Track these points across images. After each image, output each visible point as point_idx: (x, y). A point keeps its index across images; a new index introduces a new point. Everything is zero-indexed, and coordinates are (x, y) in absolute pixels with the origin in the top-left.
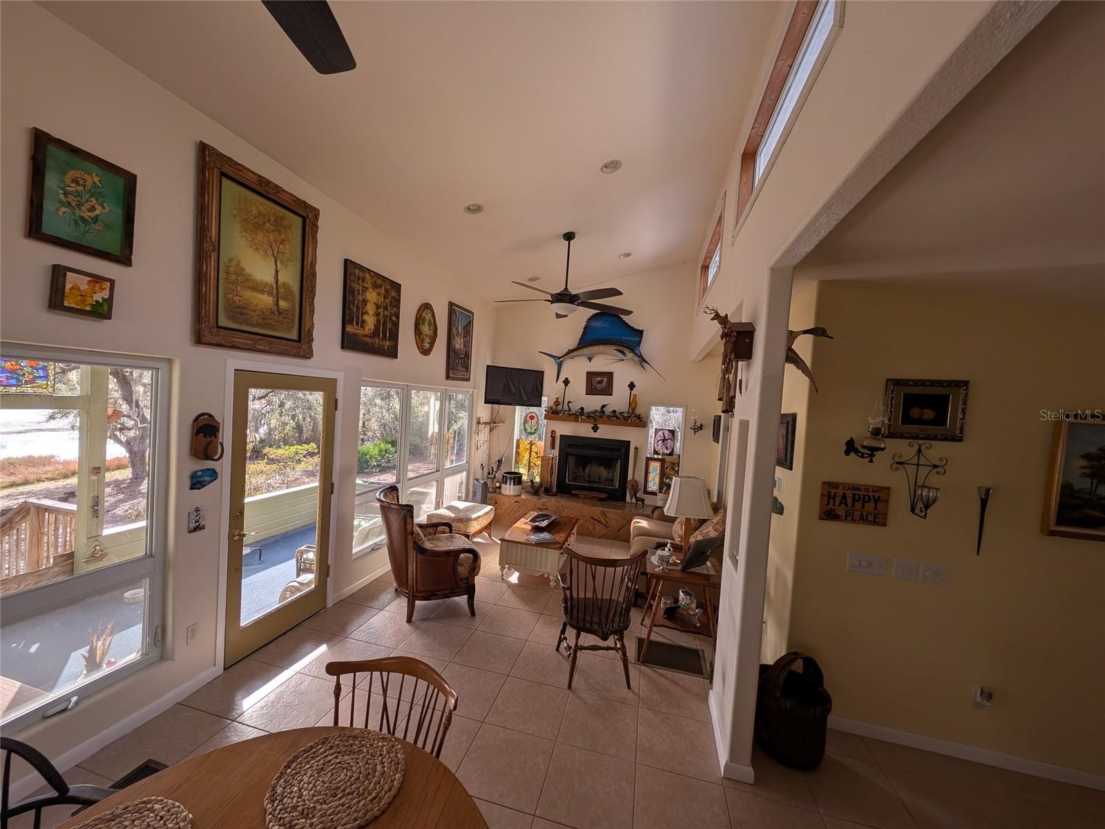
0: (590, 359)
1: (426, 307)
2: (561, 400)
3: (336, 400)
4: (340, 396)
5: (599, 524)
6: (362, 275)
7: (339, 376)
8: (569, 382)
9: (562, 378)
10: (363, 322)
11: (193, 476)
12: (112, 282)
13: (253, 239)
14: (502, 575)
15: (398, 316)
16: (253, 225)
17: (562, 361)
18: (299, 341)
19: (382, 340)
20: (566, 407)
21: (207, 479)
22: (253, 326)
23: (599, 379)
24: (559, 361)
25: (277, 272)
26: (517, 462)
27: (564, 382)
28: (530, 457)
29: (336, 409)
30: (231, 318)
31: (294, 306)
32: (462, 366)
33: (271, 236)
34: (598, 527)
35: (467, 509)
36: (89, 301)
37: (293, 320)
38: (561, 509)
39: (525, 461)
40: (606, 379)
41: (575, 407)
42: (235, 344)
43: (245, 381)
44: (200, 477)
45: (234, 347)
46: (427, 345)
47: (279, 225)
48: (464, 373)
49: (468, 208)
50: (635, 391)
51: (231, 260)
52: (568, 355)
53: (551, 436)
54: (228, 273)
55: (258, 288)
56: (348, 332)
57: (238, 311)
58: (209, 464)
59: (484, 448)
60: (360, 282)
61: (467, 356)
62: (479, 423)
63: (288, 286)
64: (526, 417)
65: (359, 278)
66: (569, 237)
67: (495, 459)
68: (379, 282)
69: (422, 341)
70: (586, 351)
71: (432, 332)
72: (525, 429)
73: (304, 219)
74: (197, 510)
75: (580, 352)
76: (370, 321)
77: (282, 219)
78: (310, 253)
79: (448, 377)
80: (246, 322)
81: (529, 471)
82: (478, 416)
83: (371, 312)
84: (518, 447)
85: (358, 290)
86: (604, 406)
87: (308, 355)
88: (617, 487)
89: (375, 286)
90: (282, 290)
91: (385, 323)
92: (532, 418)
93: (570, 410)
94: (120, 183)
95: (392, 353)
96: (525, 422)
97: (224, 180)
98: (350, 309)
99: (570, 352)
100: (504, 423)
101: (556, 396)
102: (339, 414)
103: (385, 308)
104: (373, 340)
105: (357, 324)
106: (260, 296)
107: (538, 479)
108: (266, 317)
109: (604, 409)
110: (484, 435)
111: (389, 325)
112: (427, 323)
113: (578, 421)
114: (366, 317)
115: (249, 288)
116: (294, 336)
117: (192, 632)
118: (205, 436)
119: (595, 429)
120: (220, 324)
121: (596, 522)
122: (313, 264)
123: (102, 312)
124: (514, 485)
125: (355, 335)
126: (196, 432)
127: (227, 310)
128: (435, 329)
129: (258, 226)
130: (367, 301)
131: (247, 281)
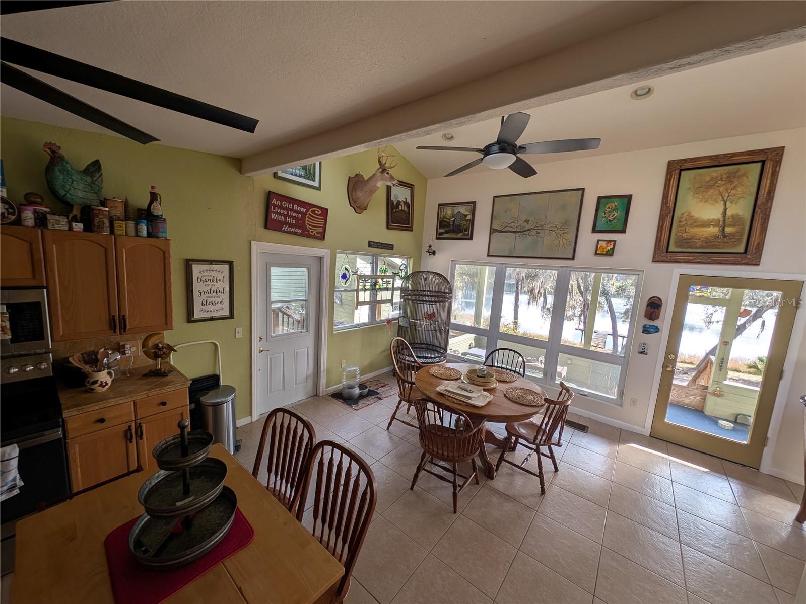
11: (644, 326)
13: (704, 196)
16: (705, 188)
18: (745, 253)
21: (653, 330)
22: (697, 248)
25: (725, 210)
31: (743, 228)
33: (722, 188)
37: (740, 239)
44: (648, 328)
47: (732, 177)
51: (683, 214)
54: (679, 222)
55: (705, 224)
58: (654, 323)
63: (738, 215)
73: (764, 161)
74: (644, 343)
77: (737, 172)
87: (755, 262)
90: (729, 220)
94: (625, 201)
97: (684, 172)
106: (706, 229)
115: (697, 226)
116: (740, 249)
117: (634, 402)
118: (651, 308)
120: (671, 250)
126: (648, 306)
127: (676, 242)
129: (709, 187)
131: (695, 222)
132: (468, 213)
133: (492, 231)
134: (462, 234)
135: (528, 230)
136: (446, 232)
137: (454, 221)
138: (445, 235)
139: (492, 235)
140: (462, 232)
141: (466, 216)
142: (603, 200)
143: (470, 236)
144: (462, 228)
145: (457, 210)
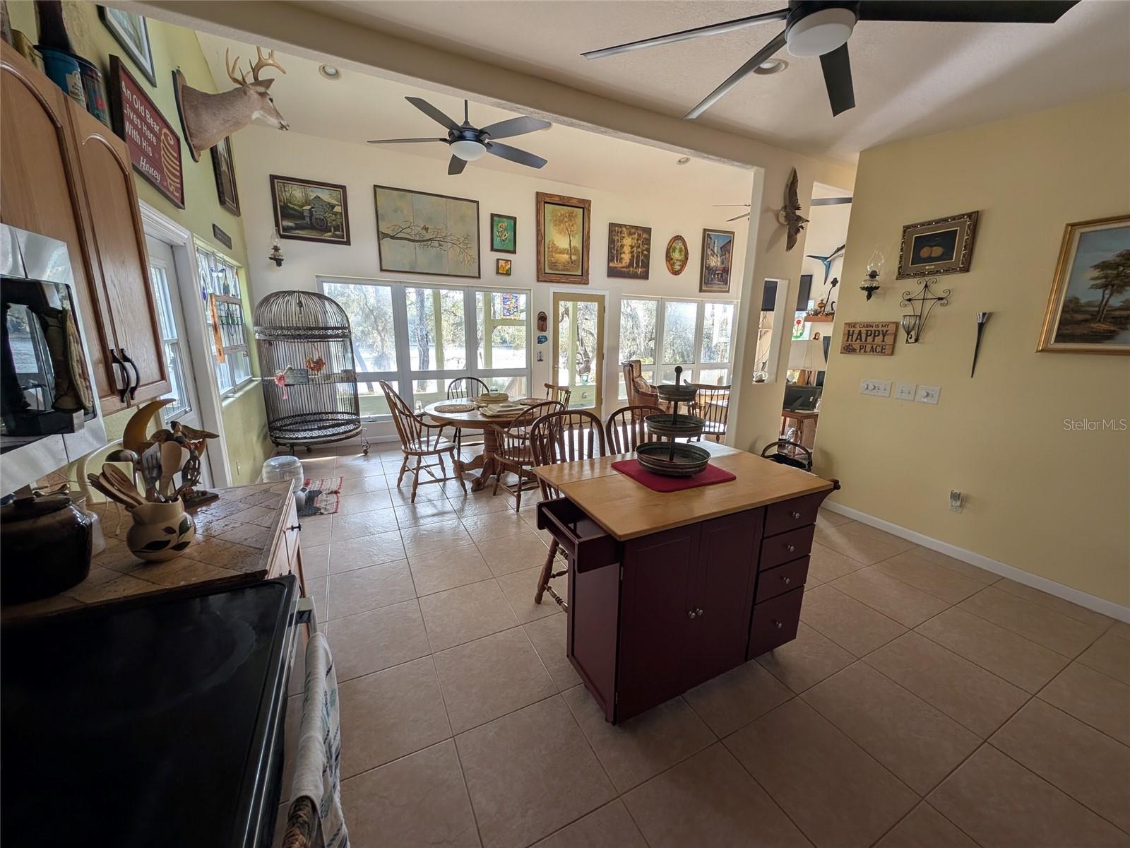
1: (678, 238)
2: (825, 301)
3: (605, 307)
4: (607, 305)
6: (620, 230)
7: (606, 293)
8: (838, 282)
10: (621, 259)
11: (539, 338)
12: (511, 261)
13: (559, 228)
15: (648, 250)
16: (559, 221)
17: (830, 261)
18: (582, 276)
19: (636, 268)
20: (828, 307)
21: (544, 340)
22: (559, 270)
24: (827, 262)
25: (570, 241)
29: (604, 312)
30: (550, 269)
31: (579, 257)
32: (719, 280)
33: (567, 224)
36: (506, 269)
37: (578, 266)
42: (552, 280)
43: (558, 297)
44: (541, 338)
45: (551, 282)
46: (677, 267)
47: (571, 217)
48: (721, 286)
51: (550, 242)
52: (836, 255)
53: (815, 338)
54: (549, 248)
55: (562, 252)
56: (611, 267)
57: (553, 265)
58: (544, 334)
60: (619, 234)
61: (726, 271)
63: (576, 247)
65: (618, 232)
68: (633, 230)
69: (673, 265)
71: (683, 256)
73: (583, 208)
74: (541, 352)
77: (573, 213)
78: (587, 227)
79: (701, 290)
80: (557, 270)
83: (627, 252)
85: (618, 240)
87: (586, 283)
89: (630, 234)
90: (573, 250)
91: (638, 256)
92: (799, 323)
93: (833, 311)
94: (512, 222)
95: (645, 276)
97: (546, 205)
98: (612, 253)
99: (838, 250)
102: (606, 314)
103: (639, 247)
104: (628, 270)
105: (617, 261)
106: (563, 256)
108: (565, 268)
111: (641, 257)
112: (677, 251)
114: (623, 256)
115: (558, 253)
116: (580, 274)
118: (542, 321)
120: (546, 272)
122: (589, 232)
123: (508, 273)
125: (615, 267)
126: (539, 319)
127: (549, 265)
128: (687, 254)
129: (561, 222)
130: (624, 245)
131: (557, 249)
132: (336, 203)
133: (381, 236)
134: (330, 234)
135: (429, 240)
136: (298, 227)
137: (310, 210)
138: (297, 231)
139: (381, 242)
140: (330, 231)
141: (333, 206)
142: (496, 218)
143: (345, 240)
144: (329, 225)
145: (314, 193)
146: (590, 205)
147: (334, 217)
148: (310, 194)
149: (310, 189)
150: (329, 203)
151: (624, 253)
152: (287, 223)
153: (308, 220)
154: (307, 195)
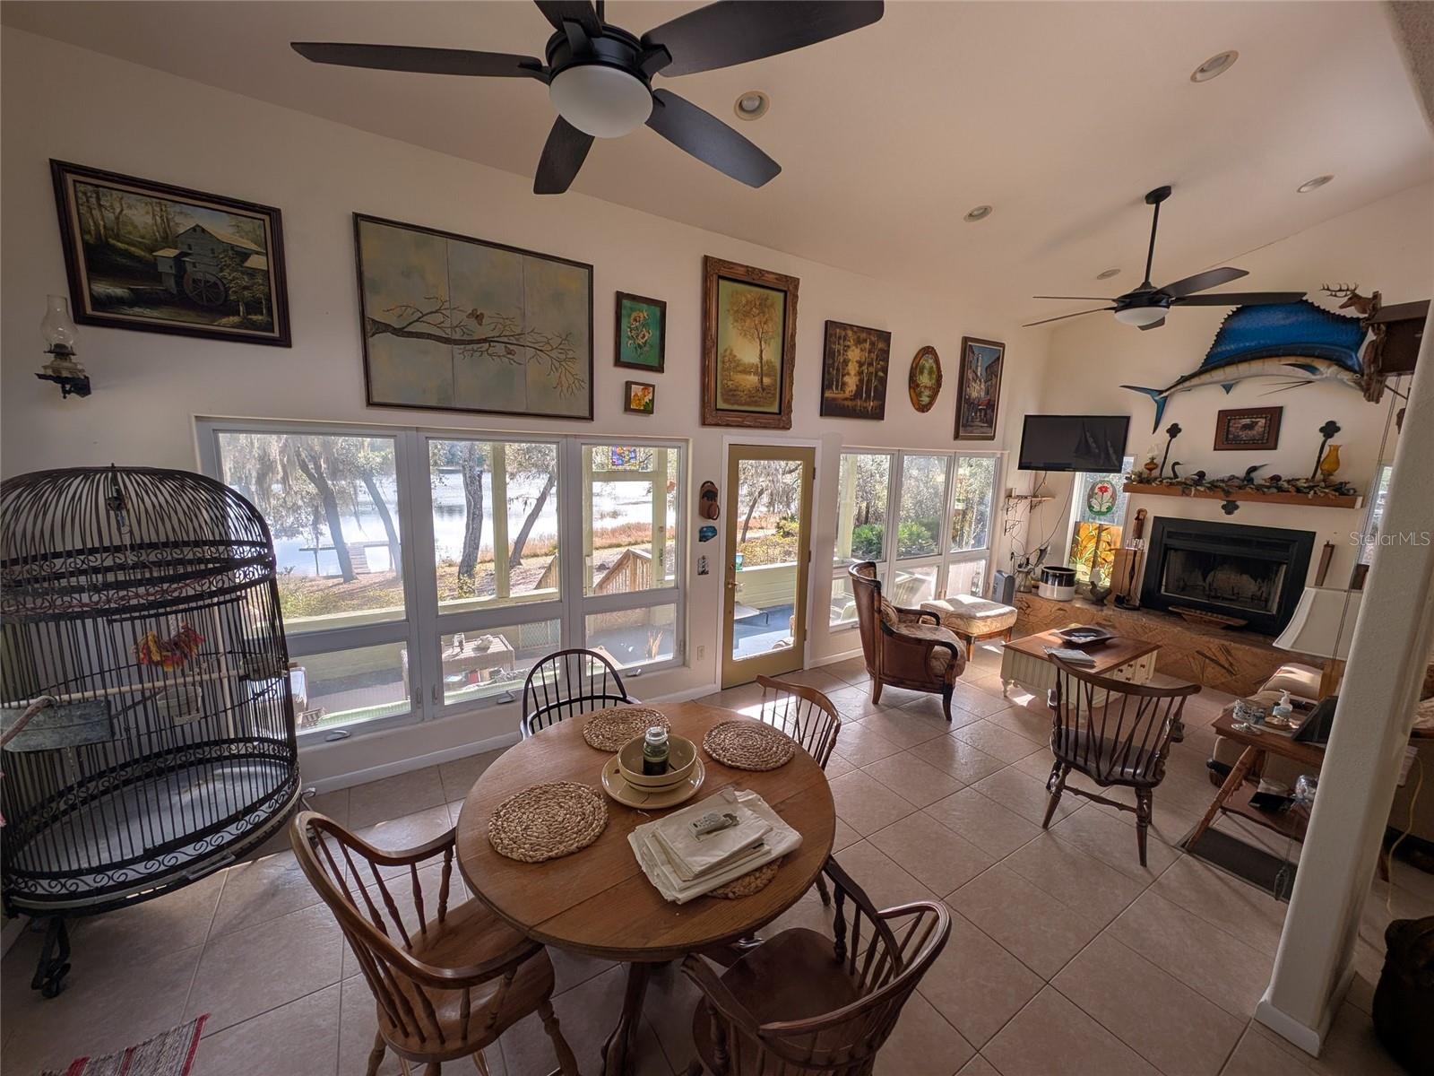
0: (1228, 388)
1: (928, 351)
2: (1159, 461)
3: (814, 470)
4: (818, 465)
5: (1213, 665)
6: (843, 333)
7: (818, 445)
8: (1180, 430)
9: (1166, 424)
10: (844, 384)
11: (701, 531)
12: (653, 386)
13: (742, 327)
14: (1005, 691)
15: (885, 370)
16: (743, 314)
17: (1166, 397)
18: (780, 413)
19: (865, 401)
20: (1168, 472)
21: (710, 534)
22: (742, 404)
23: (1247, 421)
24: (1161, 400)
25: (761, 351)
26: (1073, 554)
27: (1168, 431)
28: (1097, 548)
29: (814, 478)
30: (726, 401)
31: (776, 380)
32: (981, 421)
33: (757, 319)
34: (1212, 671)
35: (974, 606)
36: (643, 403)
37: (774, 395)
38: (1139, 630)
39: (1088, 554)
40: (1264, 421)
41: (1187, 472)
42: (729, 422)
43: (738, 452)
44: (705, 532)
45: (728, 425)
46: (925, 399)
47: (763, 305)
48: (984, 430)
49: (971, 215)
50: (1335, 440)
51: (726, 350)
52: (1179, 387)
53: (1137, 518)
54: (723, 362)
55: (746, 370)
56: (827, 398)
57: (731, 394)
58: (711, 523)
59: (1018, 533)
60: (841, 342)
61: (991, 406)
62: (1009, 496)
63: (771, 362)
64: (1092, 489)
65: (840, 338)
66: (1158, 196)
67: (1036, 546)
68: (864, 335)
69: (919, 395)
70: (1219, 375)
71: (934, 381)
72: (1090, 507)
73: (785, 292)
74: (704, 558)
75: (1206, 378)
76: (851, 382)
77: (767, 299)
78: (791, 326)
79: (957, 437)
80: (737, 402)
81: (1093, 567)
82: (1010, 485)
83: (853, 372)
84: (1077, 532)
85: (838, 351)
86: (1254, 469)
87: (787, 426)
88: (1274, 612)
89: (859, 342)
90: (765, 368)
91: (869, 381)
92: (1103, 490)
93: (1176, 476)
94: (657, 311)
95: (878, 414)
96: (1091, 495)
97: (721, 282)
98: (829, 373)
99: (1184, 379)
100: (1054, 497)
101: (1150, 455)
102: (816, 482)
103: (870, 364)
104: (854, 403)
105: (837, 388)
106: (748, 377)
107: (1106, 583)
108: (752, 397)
109: (1253, 475)
110: (1020, 511)
111: (874, 383)
112: (926, 372)
113: (1188, 495)
114: (847, 379)
115: (740, 372)
116: (776, 410)
117: (701, 651)
118: (708, 499)
119: (1230, 508)
120: (718, 407)
121: (1207, 660)
122: (793, 336)
123: (648, 410)
124: (1059, 585)
125: (834, 399)
126: (702, 496)
127: (722, 395)
128: (939, 377)
129: (747, 314)
130: (849, 360)
131: (738, 366)
132: (254, 247)
133: (369, 328)
134: (234, 319)
135: (485, 340)
137: (177, 259)
139: (370, 340)
140: (237, 313)
141: (245, 255)
142: (626, 303)
143: (276, 334)
144: (233, 298)
145: (186, 219)
146: (796, 287)
147: (246, 281)
148: (177, 219)
149: (178, 208)
150: (232, 247)
151: (848, 374)
152: (103, 288)
153: (171, 284)
154: (167, 221)
